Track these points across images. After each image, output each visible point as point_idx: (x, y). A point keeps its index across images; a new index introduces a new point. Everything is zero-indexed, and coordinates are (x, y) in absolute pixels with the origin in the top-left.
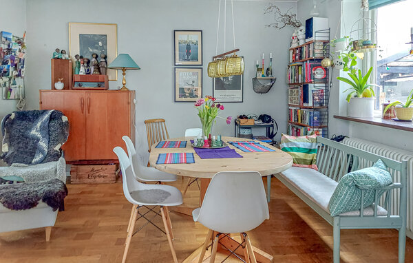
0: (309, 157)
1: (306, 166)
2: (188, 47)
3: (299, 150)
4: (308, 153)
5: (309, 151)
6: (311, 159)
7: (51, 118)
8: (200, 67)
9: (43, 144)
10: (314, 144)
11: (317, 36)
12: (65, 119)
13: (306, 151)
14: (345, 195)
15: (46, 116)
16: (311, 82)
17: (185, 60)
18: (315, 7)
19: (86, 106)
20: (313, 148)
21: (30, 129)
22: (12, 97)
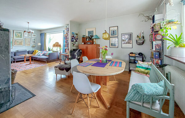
0: (147, 71)
1: (145, 75)
2: (114, 31)
3: (142, 67)
4: (146, 69)
5: (147, 69)
6: (147, 72)
7: (79, 51)
8: (117, 37)
9: (76, 56)
10: (150, 66)
11: (156, 22)
12: (81, 51)
13: (146, 68)
14: (132, 93)
15: (78, 50)
16: (154, 41)
17: (112, 35)
18: (156, 10)
19: (87, 48)
20: (149, 68)
21: (75, 53)
22: (75, 46)
